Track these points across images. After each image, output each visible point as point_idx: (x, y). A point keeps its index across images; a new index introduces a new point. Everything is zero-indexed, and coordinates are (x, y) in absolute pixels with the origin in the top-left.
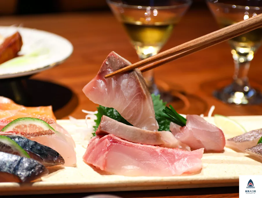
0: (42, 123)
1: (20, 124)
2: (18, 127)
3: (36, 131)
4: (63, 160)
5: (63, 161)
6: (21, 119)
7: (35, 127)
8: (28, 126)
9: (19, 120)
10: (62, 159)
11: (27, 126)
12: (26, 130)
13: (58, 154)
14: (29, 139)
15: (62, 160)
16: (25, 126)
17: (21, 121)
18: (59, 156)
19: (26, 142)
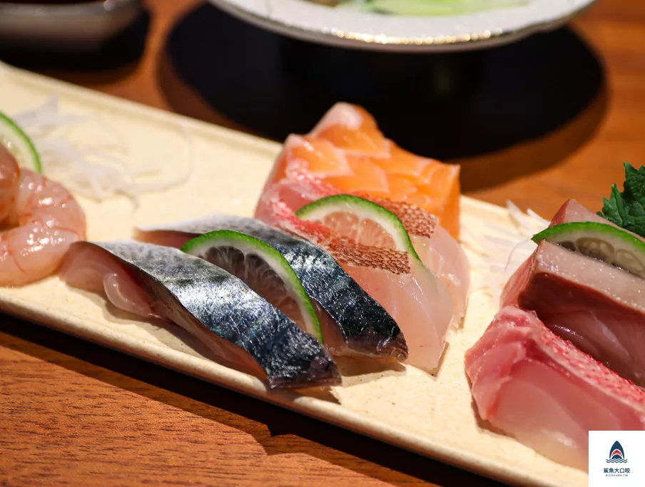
0: (395, 225)
1: (345, 210)
2: (339, 216)
3: (377, 242)
4: (406, 350)
5: (402, 353)
6: (348, 198)
7: (376, 231)
8: (362, 222)
9: (346, 200)
10: (402, 348)
11: (360, 221)
12: (355, 233)
13: (397, 330)
14: (342, 266)
15: (401, 350)
16: (355, 219)
17: (347, 204)
18: (399, 336)
19: (329, 276)
